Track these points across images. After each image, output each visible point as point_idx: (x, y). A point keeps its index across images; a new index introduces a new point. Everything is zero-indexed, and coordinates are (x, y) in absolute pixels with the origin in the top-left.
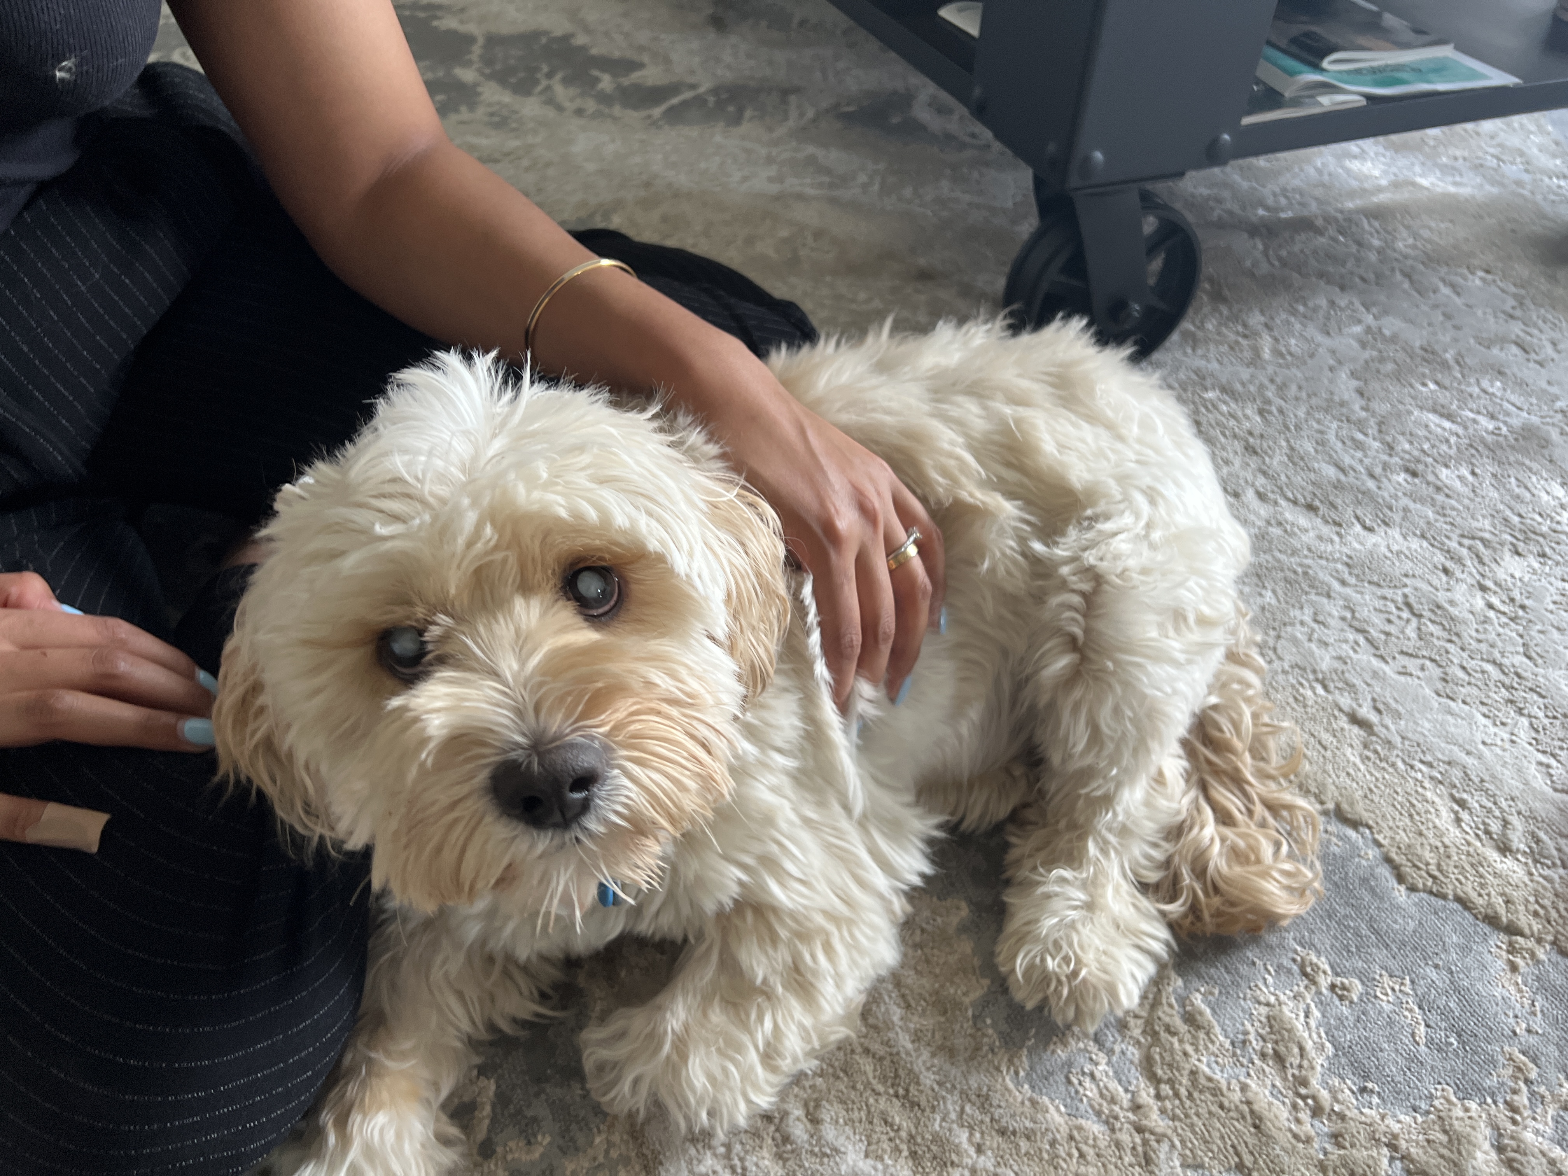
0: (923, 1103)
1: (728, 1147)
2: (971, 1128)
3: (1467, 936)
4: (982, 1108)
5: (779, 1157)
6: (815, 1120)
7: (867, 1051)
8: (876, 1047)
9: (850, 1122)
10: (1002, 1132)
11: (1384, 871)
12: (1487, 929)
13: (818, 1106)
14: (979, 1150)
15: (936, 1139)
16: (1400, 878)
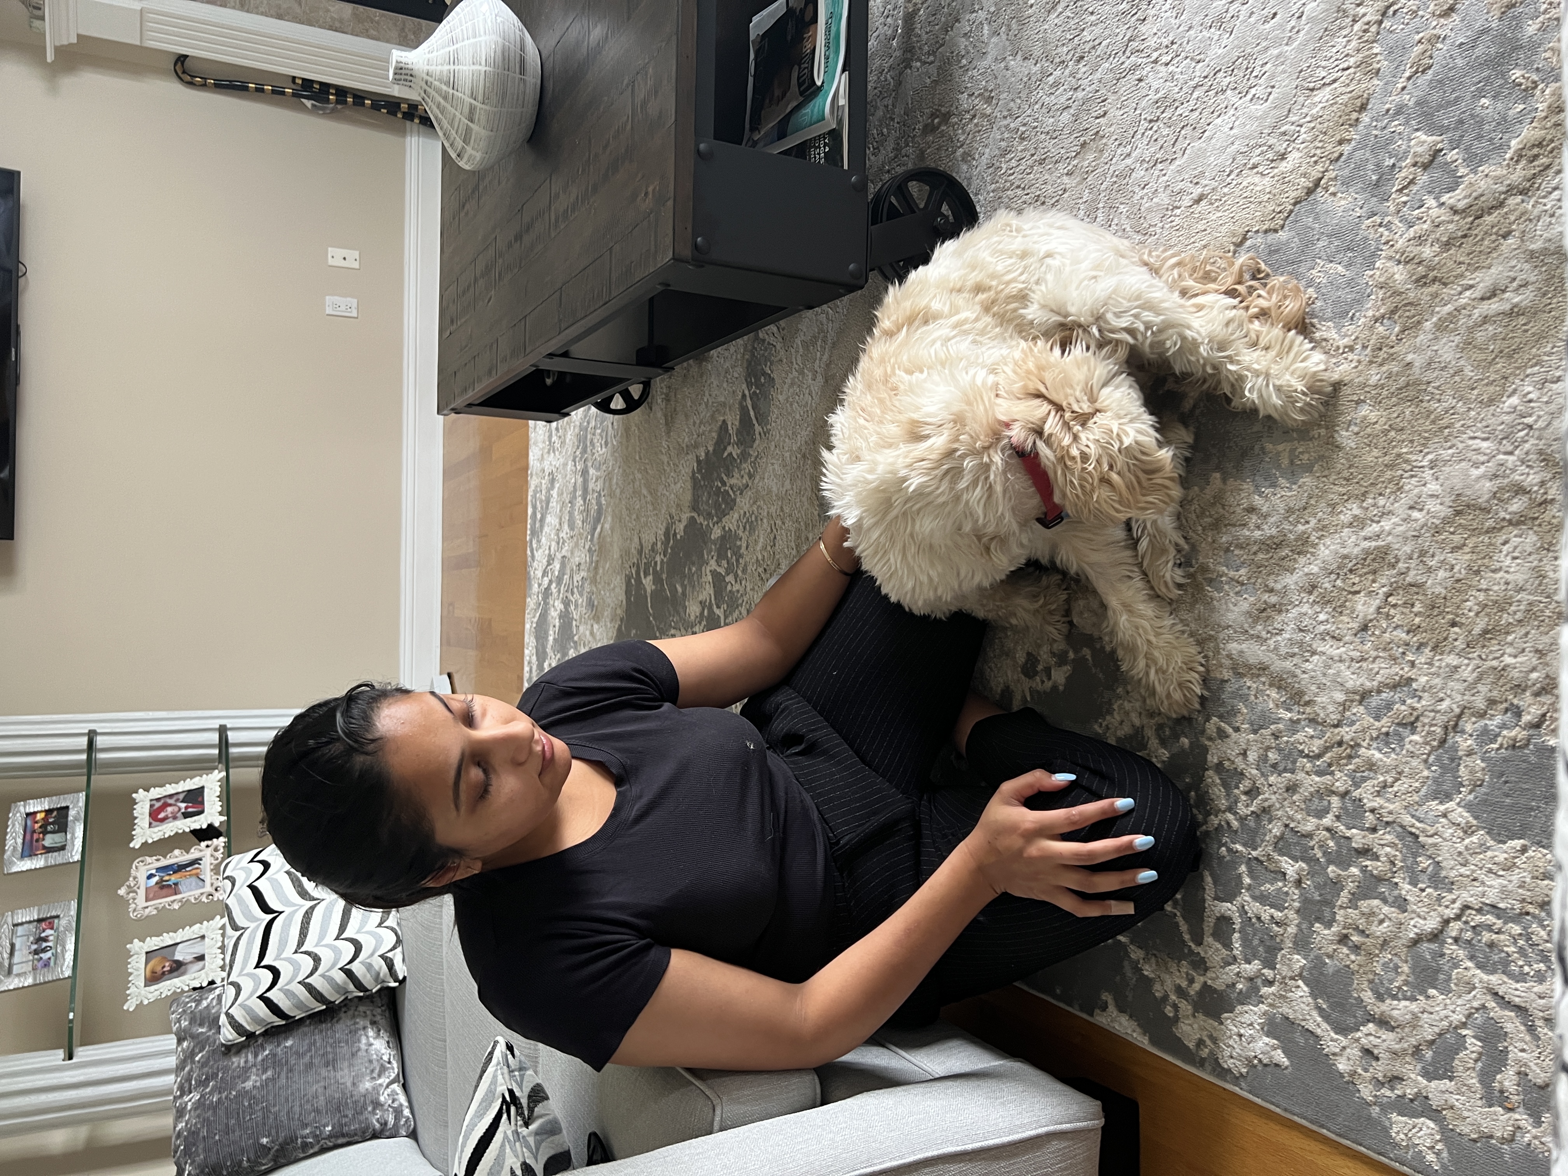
0: (1281, 538)
1: (1268, 632)
2: (1298, 522)
3: (1312, 211)
4: (1293, 513)
5: (1280, 612)
6: (1271, 591)
7: (1255, 553)
8: (1255, 548)
9: (1278, 575)
10: (1305, 509)
11: (1271, 237)
12: (1312, 197)
13: (1267, 586)
14: (1307, 522)
15: (1296, 540)
16: (1276, 231)
